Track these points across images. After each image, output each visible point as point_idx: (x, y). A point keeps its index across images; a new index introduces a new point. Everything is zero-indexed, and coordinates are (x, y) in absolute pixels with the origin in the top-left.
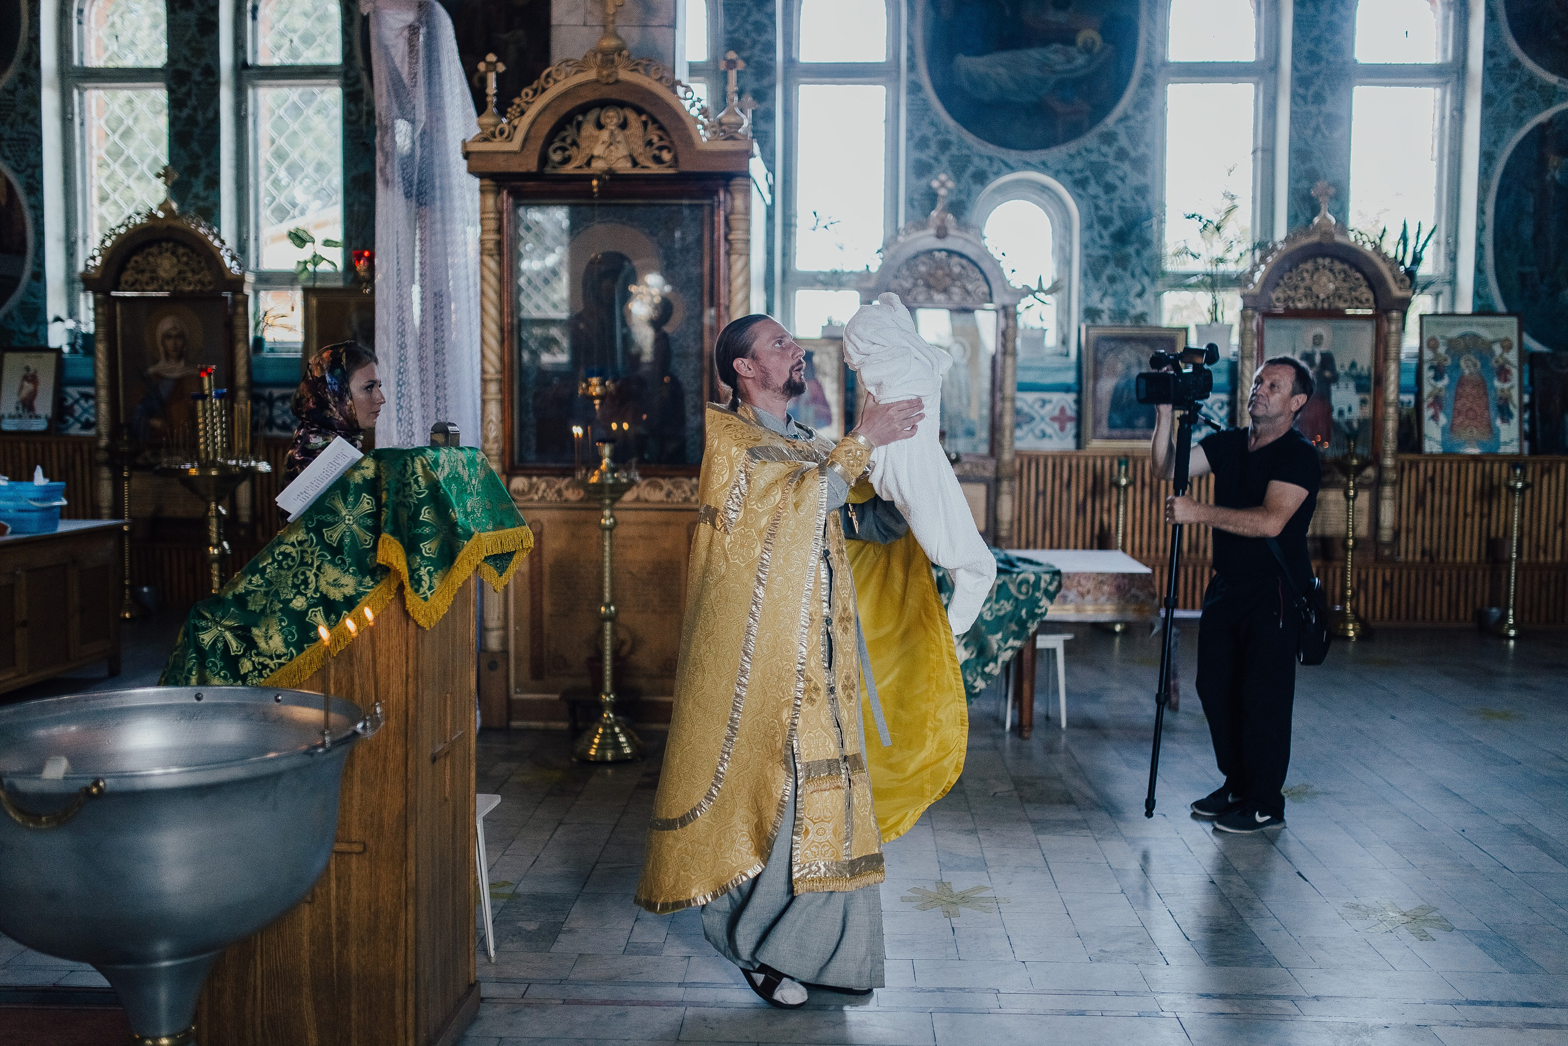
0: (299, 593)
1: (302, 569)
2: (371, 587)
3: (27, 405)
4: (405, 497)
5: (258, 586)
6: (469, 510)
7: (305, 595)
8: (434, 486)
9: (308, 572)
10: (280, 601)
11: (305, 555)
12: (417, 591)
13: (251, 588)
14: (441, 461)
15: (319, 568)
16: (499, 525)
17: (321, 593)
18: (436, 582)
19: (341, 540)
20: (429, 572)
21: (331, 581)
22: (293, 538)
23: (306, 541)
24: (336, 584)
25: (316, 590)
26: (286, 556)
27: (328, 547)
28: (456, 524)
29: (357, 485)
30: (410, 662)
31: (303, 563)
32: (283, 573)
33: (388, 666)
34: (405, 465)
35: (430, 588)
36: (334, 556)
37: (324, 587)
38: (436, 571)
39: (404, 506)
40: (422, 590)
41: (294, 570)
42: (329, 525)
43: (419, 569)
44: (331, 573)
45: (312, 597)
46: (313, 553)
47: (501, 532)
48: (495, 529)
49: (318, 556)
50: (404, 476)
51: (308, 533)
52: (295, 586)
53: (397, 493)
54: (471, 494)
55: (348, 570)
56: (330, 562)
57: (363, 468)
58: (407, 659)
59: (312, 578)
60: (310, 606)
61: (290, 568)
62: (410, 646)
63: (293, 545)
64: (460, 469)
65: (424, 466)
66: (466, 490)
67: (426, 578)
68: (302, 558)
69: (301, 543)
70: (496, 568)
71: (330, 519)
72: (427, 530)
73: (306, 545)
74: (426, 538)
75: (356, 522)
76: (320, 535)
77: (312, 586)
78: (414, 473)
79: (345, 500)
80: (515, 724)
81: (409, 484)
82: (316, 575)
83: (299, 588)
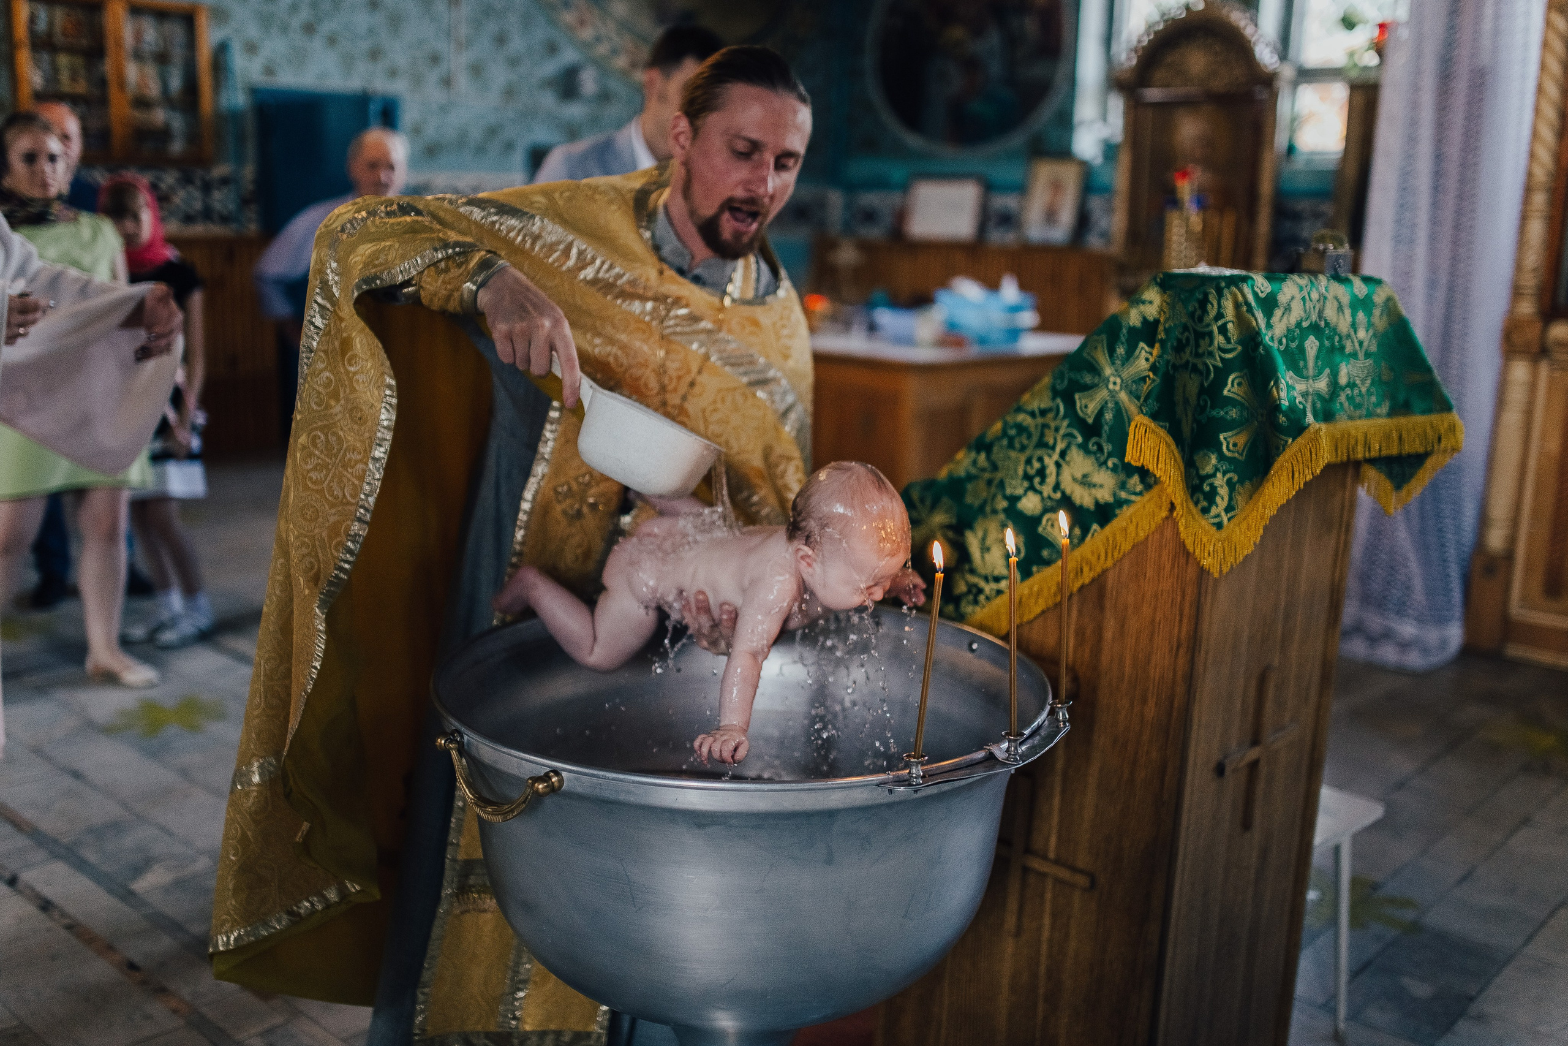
0: (1032, 488)
1: (1039, 452)
2: (1140, 494)
3: (1051, 216)
4: (1198, 355)
5: (983, 470)
6: (1343, 380)
7: (1041, 493)
8: (1251, 339)
9: (1047, 460)
10: (1006, 497)
11: (1047, 431)
12: (1205, 511)
13: (973, 471)
14: (1282, 298)
15: (1063, 454)
16: (1401, 408)
17: (1063, 493)
18: (1240, 500)
19: (1100, 414)
20: (1229, 482)
21: (1079, 475)
22: (1035, 405)
23: (1050, 410)
24: (1085, 481)
25: (1057, 487)
26: (1021, 429)
27: (1079, 423)
28: (1277, 407)
29: (1132, 330)
30: (1185, 621)
31: (1042, 444)
32: (1013, 454)
33: (1153, 621)
34: (1204, 303)
35: (1229, 509)
36: (1087, 438)
37: (1068, 485)
38: (1241, 481)
39: (1195, 369)
40: (1214, 511)
41: (1028, 453)
42: (1086, 388)
43: (1214, 475)
44: (1079, 463)
45: (1049, 497)
46: (1057, 429)
47: (1402, 420)
48: (1391, 414)
49: (1065, 436)
50: (1201, 319)
51: (1054, 399)
52: (1027, 477)
53: (1179, 348)
54: (1354, 355)
55: (1105, 463)
56: (1080, 446)
57: (1143, 302)
58: (1181, 615)
59: (1051, 469)
60: (1046, 510)
61: (1023, 448)
62: (1188, 598)
63: (1032, 414)
64: (1330, 313)
65: (1237, 306)
66: (1342, 348)
67: (1223, 491)
68: (1042, 435)
69: (1043, 413)
70: (1390, 476)
71: (1088, 379)
72: (1234, 413)
73: (1050, 415)
74: (1228, 426)
75: (1125, 386)
76: (1070, 403)
77: (1051, 480)
78: (1220, 316)
79: (1111, 352)
80: (1515, 651)
81: (1210, 334)
82: (1058, 465)
83: (1034, 479)
